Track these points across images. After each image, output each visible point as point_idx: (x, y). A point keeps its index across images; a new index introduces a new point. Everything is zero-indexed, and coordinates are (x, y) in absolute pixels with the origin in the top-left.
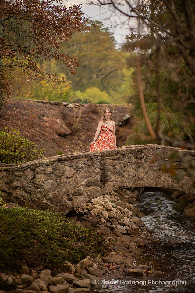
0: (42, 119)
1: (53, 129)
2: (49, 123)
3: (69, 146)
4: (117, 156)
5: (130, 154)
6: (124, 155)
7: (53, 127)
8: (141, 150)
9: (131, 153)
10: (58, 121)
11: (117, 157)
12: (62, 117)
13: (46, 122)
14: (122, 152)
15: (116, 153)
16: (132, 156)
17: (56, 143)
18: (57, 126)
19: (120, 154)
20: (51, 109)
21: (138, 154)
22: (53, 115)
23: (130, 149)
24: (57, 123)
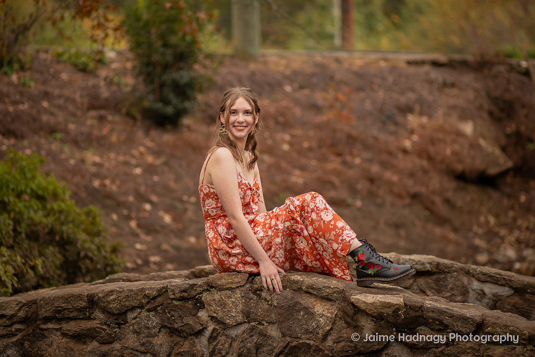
0: (396, 124)
1: (430, 158)
2: (421, 136)
3: (497, 216)
4: (89, 318)
5: (144, 314)
6: (119, 317)
7: (432, 150)
8: (193, 293)
9: (149, 306)
10: (468, 128)
11: (89, 324)
12: (491, 114)
13: (412, 132)
14: (109, 302)
15: (85, 308)
16: (154, 320)
17: (427, 208)
18: (456, 147)
19: (104, 310)
20: (453, 85)
21: (176, 314)
22: (453, 108)
23: (143, 290)
24: (460, 134)
